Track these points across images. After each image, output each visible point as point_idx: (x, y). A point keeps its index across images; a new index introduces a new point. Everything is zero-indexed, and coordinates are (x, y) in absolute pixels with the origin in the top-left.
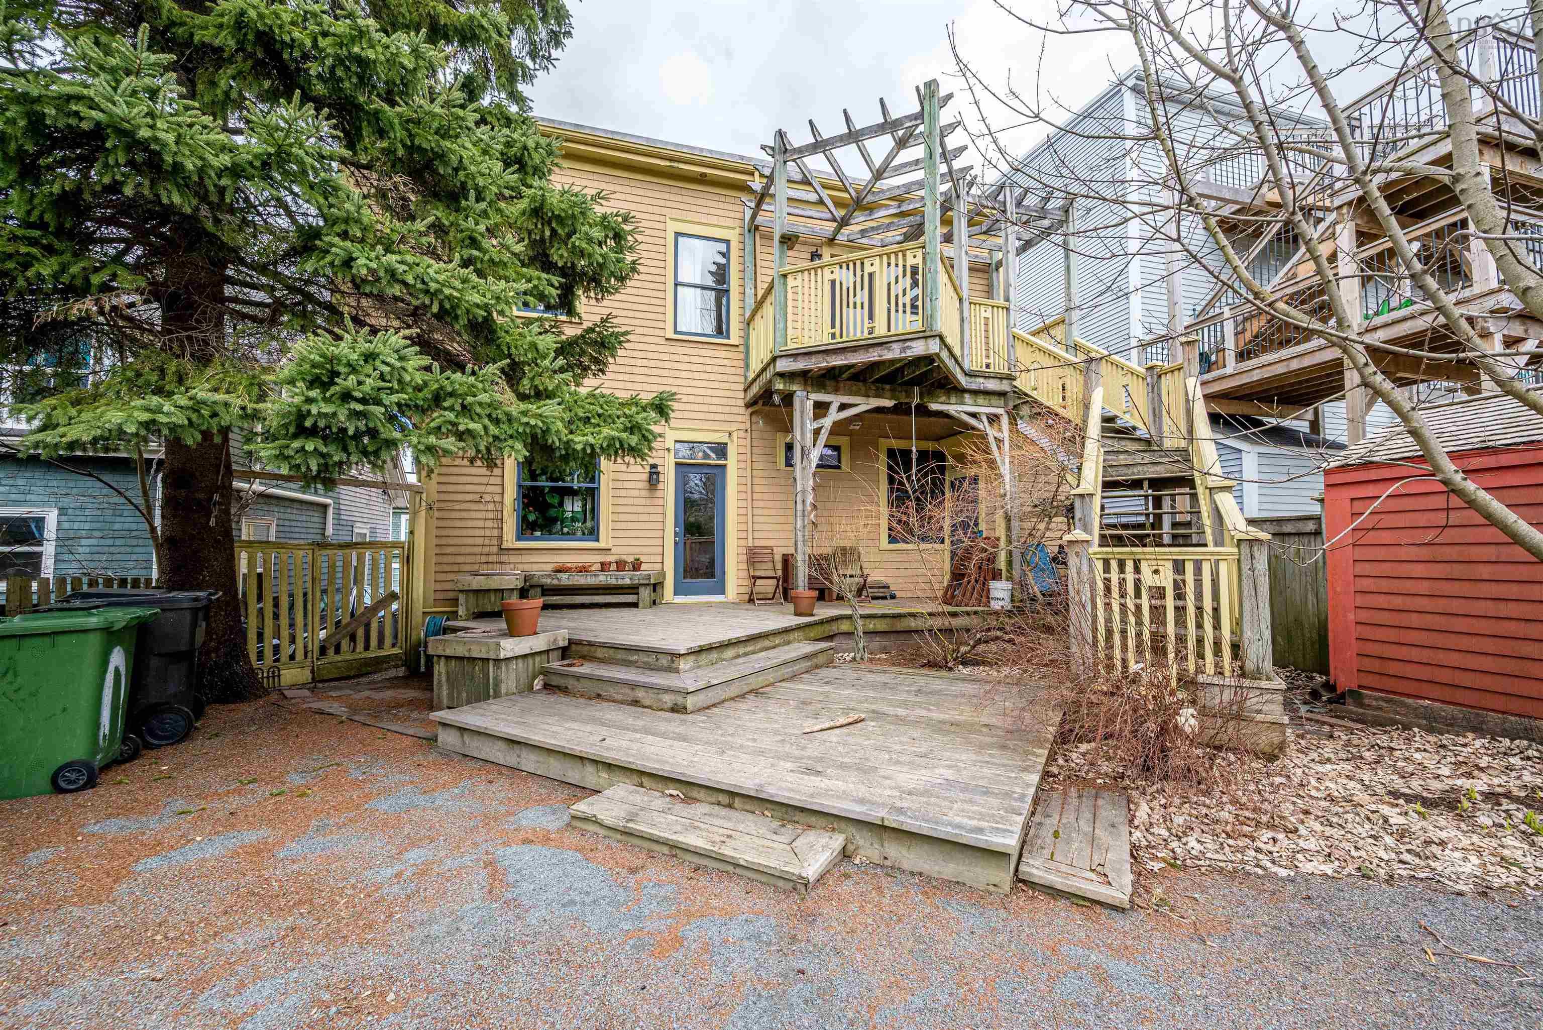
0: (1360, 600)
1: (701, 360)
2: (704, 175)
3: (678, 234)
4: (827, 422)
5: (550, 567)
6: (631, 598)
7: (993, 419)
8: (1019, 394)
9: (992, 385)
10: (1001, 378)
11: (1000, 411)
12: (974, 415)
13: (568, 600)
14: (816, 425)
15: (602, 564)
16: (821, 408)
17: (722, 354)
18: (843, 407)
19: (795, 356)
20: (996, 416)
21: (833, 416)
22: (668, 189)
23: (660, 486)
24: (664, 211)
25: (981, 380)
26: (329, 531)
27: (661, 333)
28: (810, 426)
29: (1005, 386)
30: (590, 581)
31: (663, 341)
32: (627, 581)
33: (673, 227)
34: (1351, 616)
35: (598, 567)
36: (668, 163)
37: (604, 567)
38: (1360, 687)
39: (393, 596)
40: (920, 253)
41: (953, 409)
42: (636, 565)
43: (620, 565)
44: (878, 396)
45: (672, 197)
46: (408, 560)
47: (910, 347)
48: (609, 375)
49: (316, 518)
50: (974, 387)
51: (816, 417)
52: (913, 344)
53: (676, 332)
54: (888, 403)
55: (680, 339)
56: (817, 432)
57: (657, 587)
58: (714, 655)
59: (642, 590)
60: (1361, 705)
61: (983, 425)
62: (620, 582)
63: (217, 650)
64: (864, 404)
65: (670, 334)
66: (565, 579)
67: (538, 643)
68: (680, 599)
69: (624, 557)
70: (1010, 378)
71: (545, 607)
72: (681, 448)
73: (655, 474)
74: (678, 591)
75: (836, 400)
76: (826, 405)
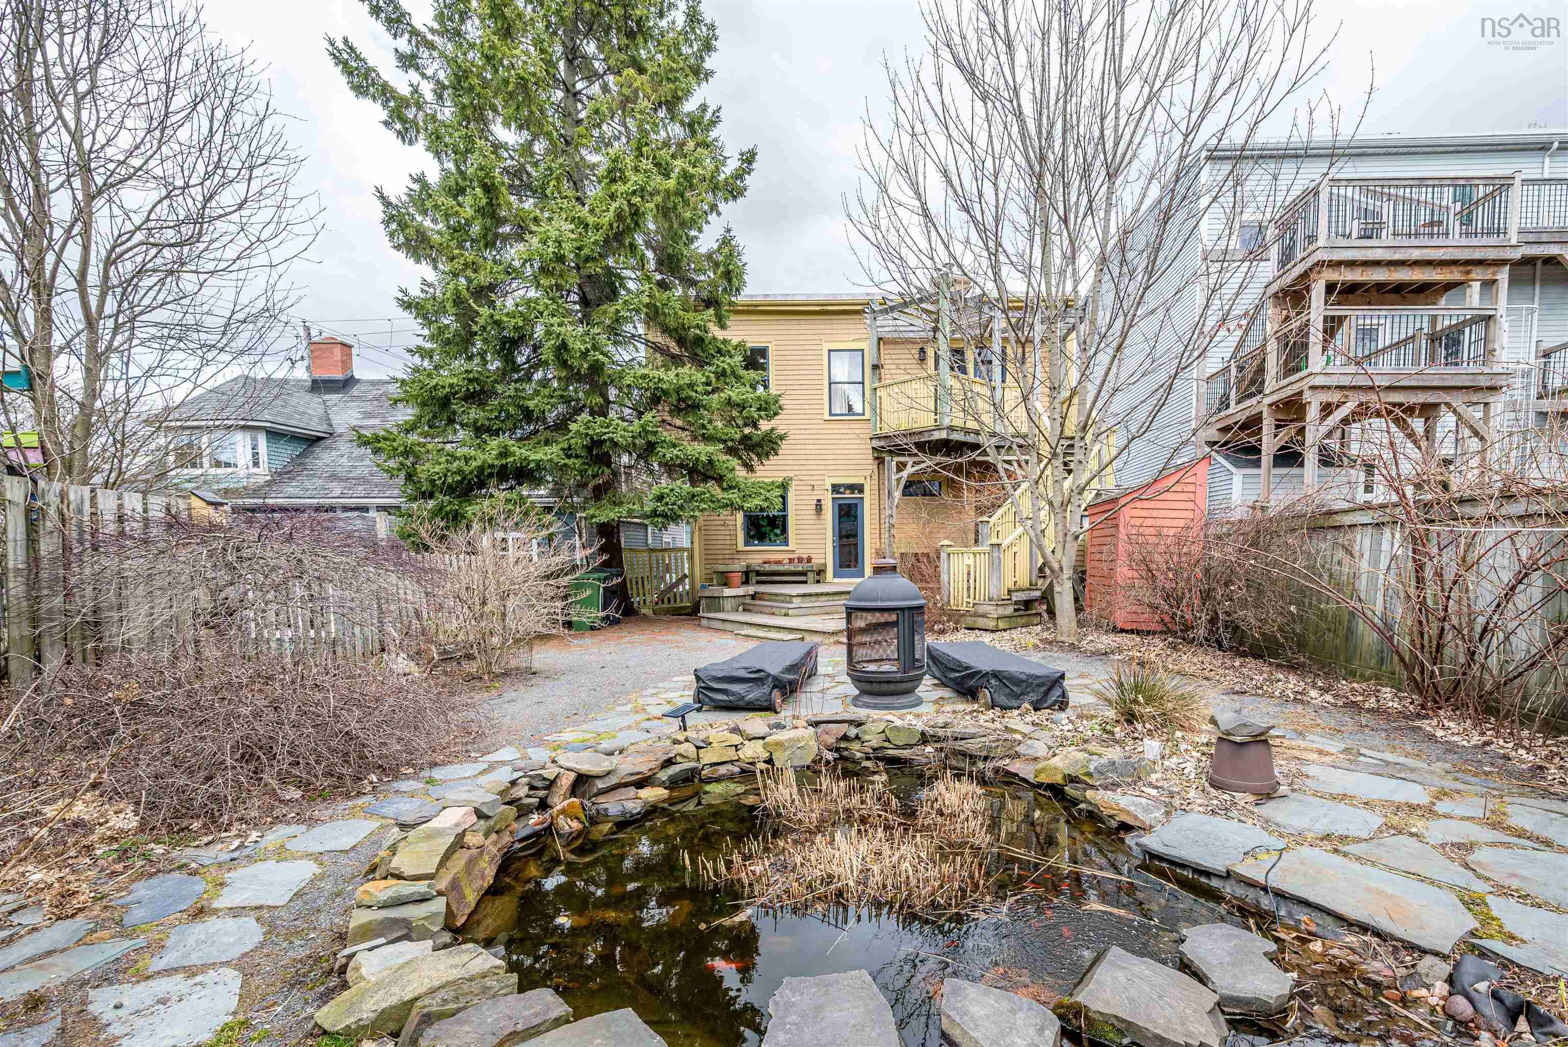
1: (846, 431)
2: (844, 310)
3: (830, 351)
4: (905, 474)
5: (760, 561)
6: (803, 578)
13: (769, 578)
14: (898, 476)
15: (790, 559)
16: (901, 467)
17: (860, 426)
18: (915, 464)
21: (909, 470)
22: (823, 322)
23: (823, 512)
24: (821, 336)
26: (650, 541)
27: (819, 416)
28: (894, 477)
30: (780, 568)
32: (800, 569)
33: (827, 346)
35: (787, 560)
36: (820, 308)
37: (792, 560)
39: (685, 576)
42: (809, 560)
43: (800, 560)
45: (826, 326)
46: (691, 557)
49: (642, 534)
51: (898, 471)
53: (831, 414)
55: (834, 418)
57: (821, 572)
59: (808, 573)
61: (1014, 468)
62: (796, 569)
64: (928, 462)
65: (827, 417)
66: (767, 568)
67: (741, 592)
68: (836, 580)
69: (801, 555)
71: (758, 582)
72: (836, 488)
73: (819, 506)
74: (835, 575)
75: (910, 461)
76: (904, 465)
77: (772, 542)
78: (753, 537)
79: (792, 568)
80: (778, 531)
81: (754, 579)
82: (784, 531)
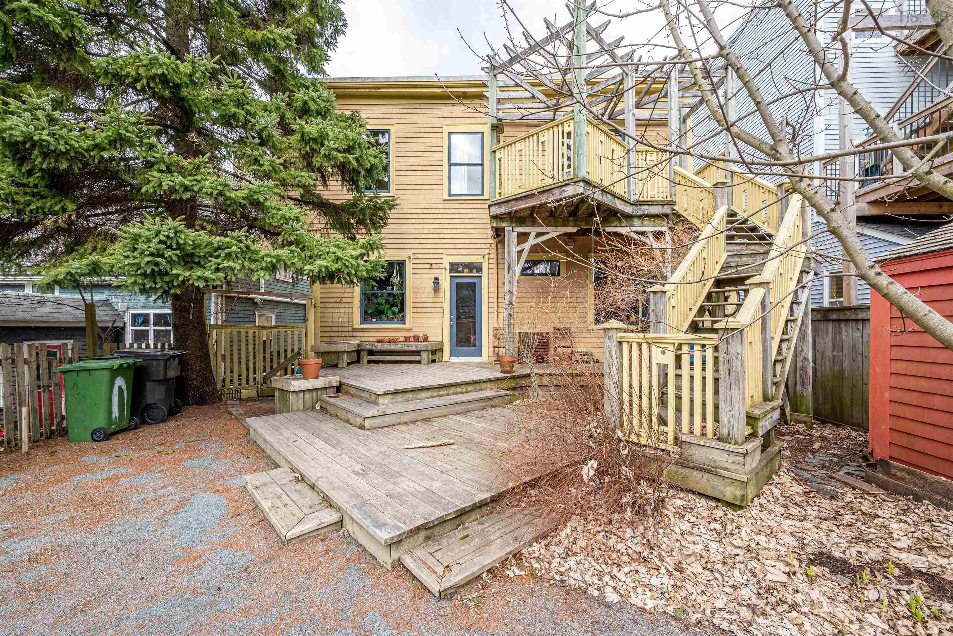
0: (894, 381)
1: (465, 211)
2: (464, 93)
3: (450, 133)
4: (527, 246)
5: (374, 339)
6: (417, 358)
7: (659, 235)
8: (678, 215)
9: (655, 210)
10: (663, 204)
11: (664, 229)
12: (643, 234)
13: (381, 358)
14: (519, 249)
15: (406, 338)
16: (523, 237)
17: (479, 206)
18: (538, 235)
19: (499, 204)
20: (661, 232)
21: (532, 241)
22: (443, 106)
23: (441, 291)
24: (441, 120)
25: (646, 207)
27: (439, 196)
28: (515, 249)
29: (667, 210)
30: (393, 347)
31: (442, 202)
32: (414, 348)
33: (447, 129)
34: (887, 395)
35: (402, 339)
36: (441, 90)
37: (407, 339)
38: (891, 458)
39: (298, 354)
40: (572, 124)
41: (624, 230)
42: (425, 339)
43: (416, 339)
44: (564, 225)
45: (447, 110)
46: (306, 335)
47: (564, 191)
48: (390, 226)
49: (300, 312)
50: (640, 213)
51: (519, 243)
52: (567, 188)
53: (450, 195)
54: (573, 230)
55: (453, 198)
56: (520, 253)
57: (436, 351)
58: (410, 396)
59: (423, 353)
60: (888, 474)
61: (650, 240)
62: (410, 348)
63: (196, 379)
64: (554, 232)
65: (446, 197)
66: (379, 347)
67: (319, 383)
68: (453, 359)
69: (417, 334)
70: (671, 203)
71: (369, 362)
72: (454, 267)
73: (436, 284)
74: (452, 355)
75: (533, 231)
76: (527, 235)
77: (391, 320)
78: (372, 315)
79: (405, 348)
80: (396, 309)
81: (365, 358)
82: (402, 310)
